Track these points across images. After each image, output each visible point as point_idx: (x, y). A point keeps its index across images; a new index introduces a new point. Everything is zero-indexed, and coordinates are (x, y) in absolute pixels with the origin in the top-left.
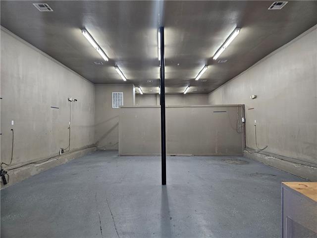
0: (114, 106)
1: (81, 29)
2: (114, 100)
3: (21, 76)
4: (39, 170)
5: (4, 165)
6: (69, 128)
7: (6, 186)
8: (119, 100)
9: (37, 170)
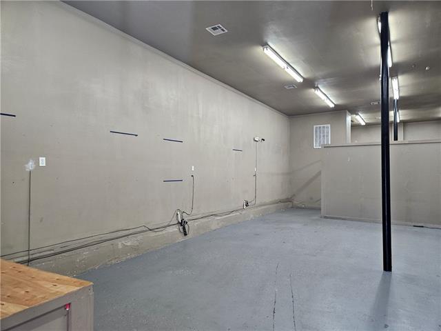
0: (316, 146)
1: (263, 46)
2: (316, 136)
3: (201, 116)
4: (220, 225)
5: (184, 214)
6: (255, 175)
7: (187, 238)
8: (324, 136)
9: (218, 224)
